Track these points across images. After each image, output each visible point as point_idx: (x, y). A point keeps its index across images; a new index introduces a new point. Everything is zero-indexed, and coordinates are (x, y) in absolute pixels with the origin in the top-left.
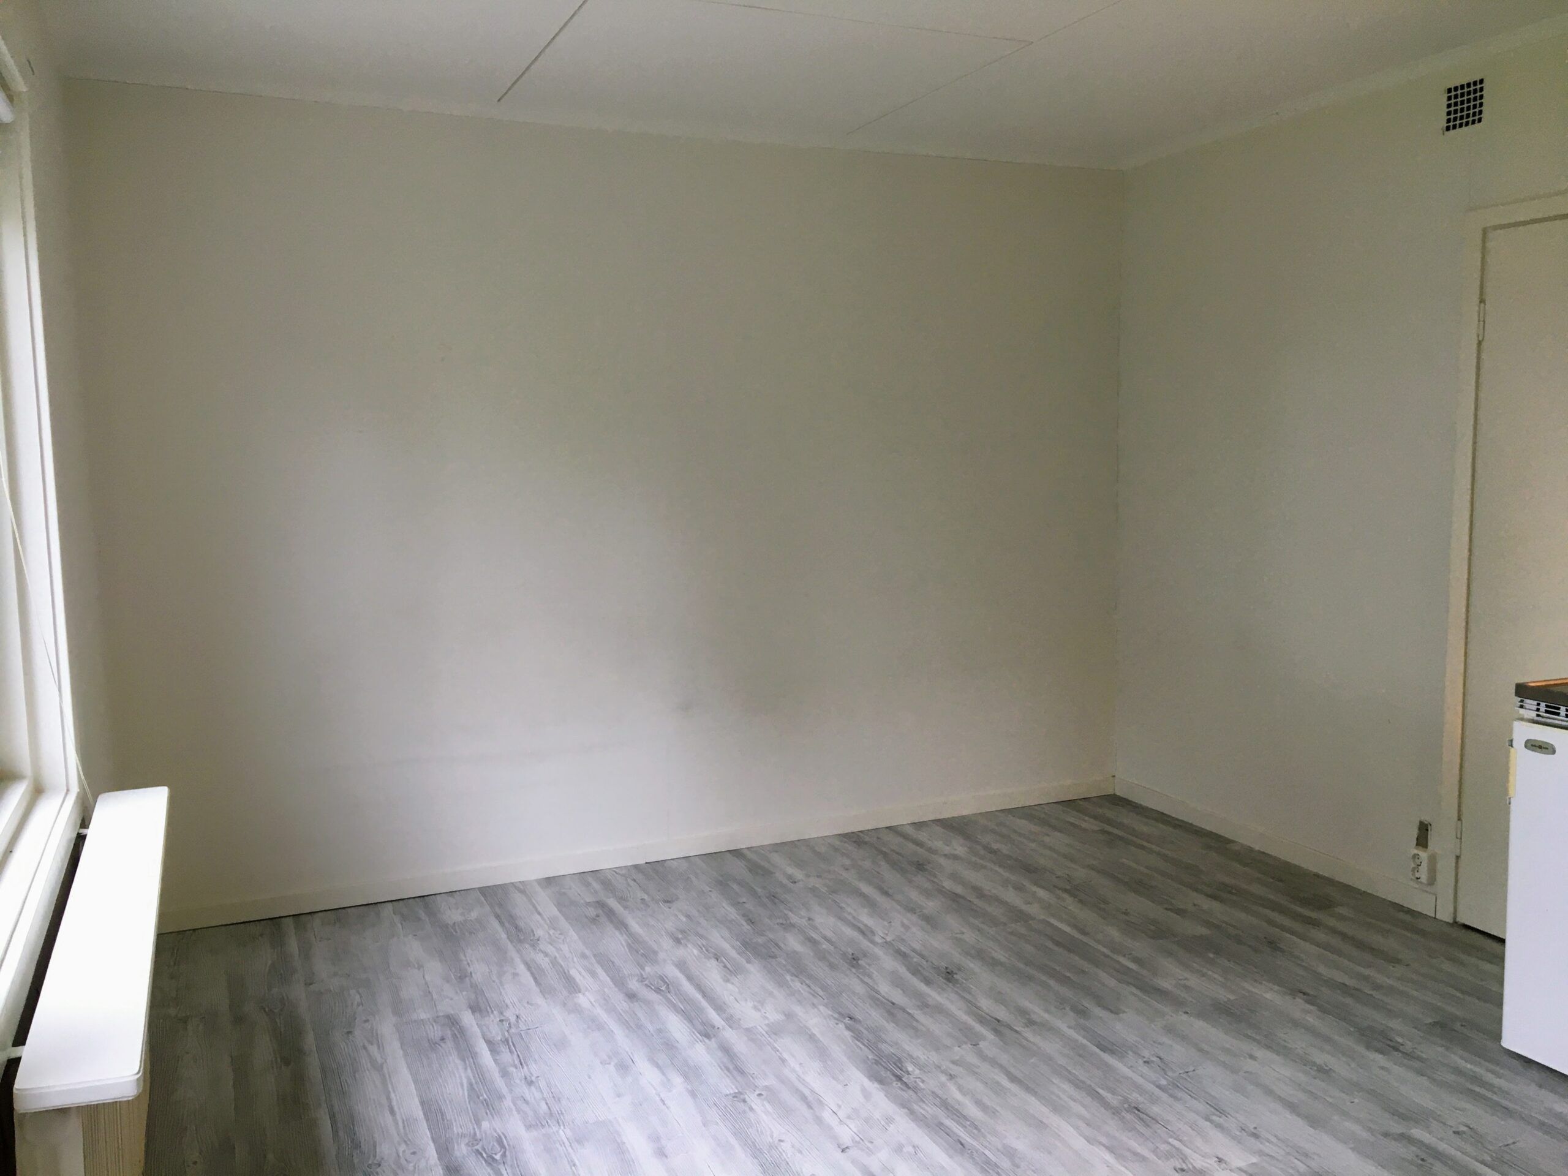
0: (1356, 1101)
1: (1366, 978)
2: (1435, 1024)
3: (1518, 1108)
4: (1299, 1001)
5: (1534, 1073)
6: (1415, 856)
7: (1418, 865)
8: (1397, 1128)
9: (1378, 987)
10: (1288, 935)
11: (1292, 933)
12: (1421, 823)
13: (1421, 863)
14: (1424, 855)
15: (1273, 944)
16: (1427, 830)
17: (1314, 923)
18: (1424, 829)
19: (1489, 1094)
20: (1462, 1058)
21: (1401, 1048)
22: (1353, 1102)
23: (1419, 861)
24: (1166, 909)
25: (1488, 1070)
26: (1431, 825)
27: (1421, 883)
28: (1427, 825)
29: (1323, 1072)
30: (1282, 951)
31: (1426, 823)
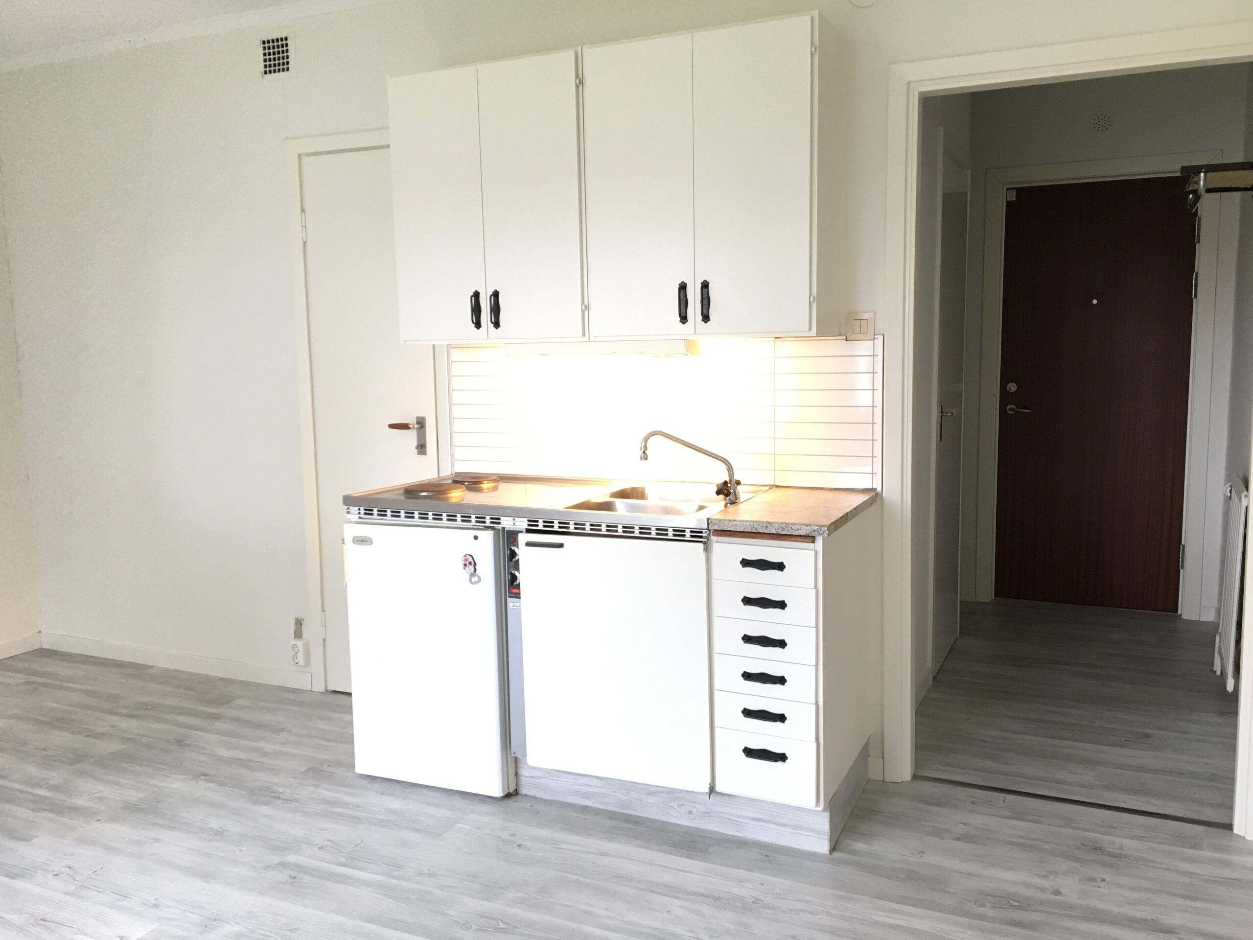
0: (244, 849)
1: (255, 750)
2: (309, 769)
3: (365, 814)
4: (202, 783)
5: (377, 786)
6: (295, 646)
7: (296, 653)
8: (277, 859)
9: (265, 754)
10: (195, 732)
11: (198, 729)
12: (297, 619)
13: (298, 650)
14: (300, 643)
15: (181, 743)
16: (301, 624)
17: (216, 717)
18: (299, 623)
19: (346, 811)
20: (327, 790)
21: (282, 796)
22: (241, 851)
23: (297, 649)
24: (86, 736)
25: (346, 794)
26: (303, 619)
27: (300, 666)
28: (300, 620)
29: (219, 834)
30: (188, 745)
31: (300, 618)
